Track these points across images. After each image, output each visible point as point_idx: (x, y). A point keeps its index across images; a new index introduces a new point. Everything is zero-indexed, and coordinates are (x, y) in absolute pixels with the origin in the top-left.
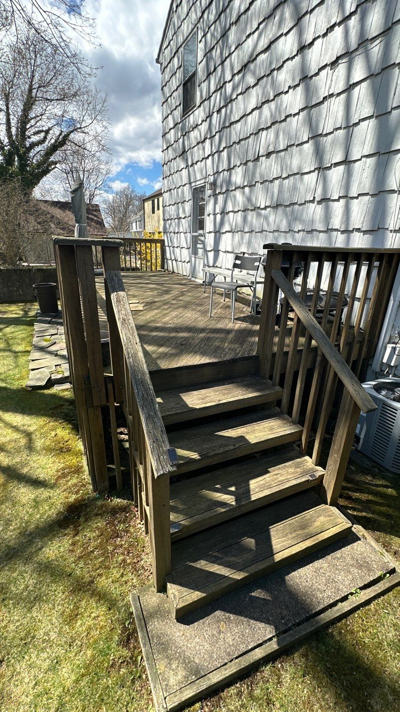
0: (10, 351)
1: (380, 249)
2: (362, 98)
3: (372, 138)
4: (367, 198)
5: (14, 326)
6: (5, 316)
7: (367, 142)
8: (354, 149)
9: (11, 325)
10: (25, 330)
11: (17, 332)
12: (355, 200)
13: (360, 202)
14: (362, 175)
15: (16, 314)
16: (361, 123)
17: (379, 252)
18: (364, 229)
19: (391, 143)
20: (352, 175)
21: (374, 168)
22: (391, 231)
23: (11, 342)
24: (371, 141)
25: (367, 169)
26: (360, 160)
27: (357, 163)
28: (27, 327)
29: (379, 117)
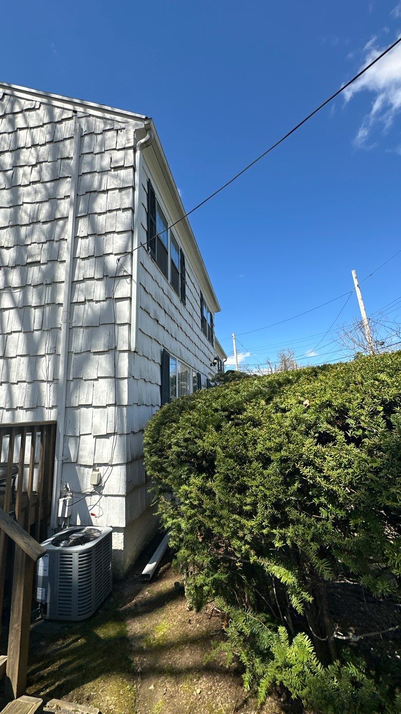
1: (39, 422)
2: (11, 319)
3: (22, 344)
4: (25, 384)
7: (19, 346)
8: (10, 350)
12: (16, 385)
13: (20, 387)
14: (18, 368)
16: (13, 334)
17: (39, 424)
18: (26, 407)
19: (37, 350)
20: (10, 367)
21: (27, 364)
22: (47, 408)
24: (22, 346)
25: (21, 364)
26: (16, 357)
27: (14, 360)
29: (27, 333)
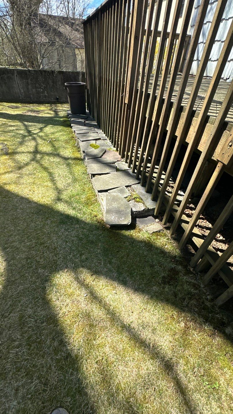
0: (58, 155)
5: (51, 126)
6: (40, 115)
9: (48, 124)
10: (63, 131)
11: (56, 132)
15: (48, 113)
23: (57, 144)
28: (65, 129)
